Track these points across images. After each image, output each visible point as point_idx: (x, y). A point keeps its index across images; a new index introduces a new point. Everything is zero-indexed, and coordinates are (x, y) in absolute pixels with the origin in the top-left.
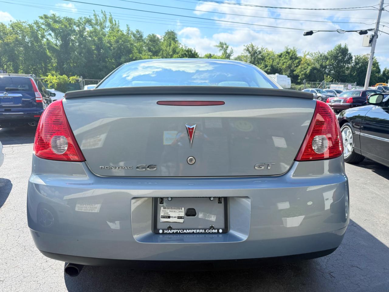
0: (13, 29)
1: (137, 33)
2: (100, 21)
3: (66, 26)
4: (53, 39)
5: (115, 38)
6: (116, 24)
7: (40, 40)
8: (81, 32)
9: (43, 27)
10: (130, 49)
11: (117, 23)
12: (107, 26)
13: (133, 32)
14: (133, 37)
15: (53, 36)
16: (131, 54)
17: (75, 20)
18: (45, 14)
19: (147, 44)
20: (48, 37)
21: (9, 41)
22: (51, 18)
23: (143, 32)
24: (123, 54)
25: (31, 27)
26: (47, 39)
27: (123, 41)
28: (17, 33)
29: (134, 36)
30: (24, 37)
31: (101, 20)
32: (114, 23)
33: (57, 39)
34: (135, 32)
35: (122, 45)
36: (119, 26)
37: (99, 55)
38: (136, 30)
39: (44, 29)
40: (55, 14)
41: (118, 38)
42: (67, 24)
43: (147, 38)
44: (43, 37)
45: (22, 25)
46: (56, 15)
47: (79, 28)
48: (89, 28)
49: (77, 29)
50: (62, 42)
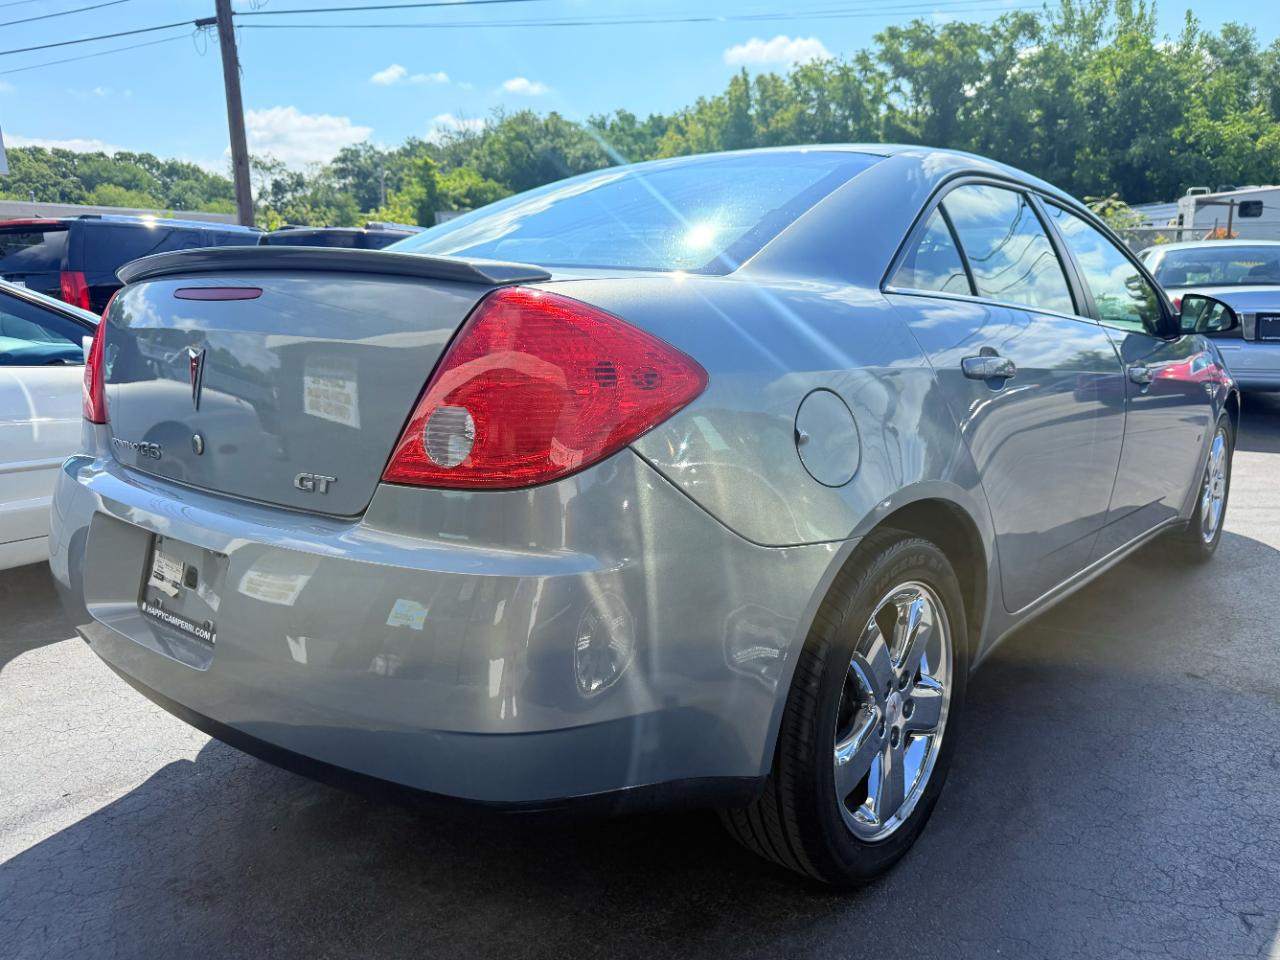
0: (798, 87)
1: (1226, 37)
2: (1083, 14)
3: (949, 55)
4: (909, 104)
5: (1119, 72)
6: (1142, 17)
7: (867, 111)
8: (998, 69)
9: (882, 68)
10: (1176, 107)
11: (1148, 9)
12: (1105, 29)
13: (1211, 37)
14: (1209, 58)
15: (909, 94)
16: (1177, 125)
17: (982, 30)
18: (891, 25)
19: (1269, 78)
20: (894, 99)
21: (780, 125)
22: (909, 35)
23: (1254, 30)
24: (1144, 131)
25: (845, 73)
26: (890, 107)
27: (1147, 78)
28: (807, 100)
29: (1213, 52)
30: (823, 106)
31: (1086, 13)
32: (1136, 11)
33: (919, 101)
34: (1219, 36)
35: (1144, 92)
36: (1152, 23)
37: (1052, 140)
38: (1226, 25)
39: (882, 75)
40: (920, 21)
41: (1129, 69)
42: (951, 46)
43: (1270, 50)
44: (877, 99)
45: (822, 73)
46: (924, 23)
47: (994, 55)
48: (1028, 50)
49: (985, 57)
50: (934, 109)
